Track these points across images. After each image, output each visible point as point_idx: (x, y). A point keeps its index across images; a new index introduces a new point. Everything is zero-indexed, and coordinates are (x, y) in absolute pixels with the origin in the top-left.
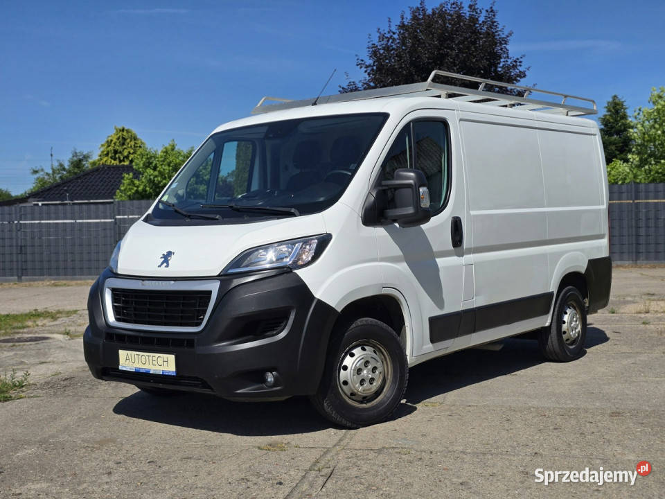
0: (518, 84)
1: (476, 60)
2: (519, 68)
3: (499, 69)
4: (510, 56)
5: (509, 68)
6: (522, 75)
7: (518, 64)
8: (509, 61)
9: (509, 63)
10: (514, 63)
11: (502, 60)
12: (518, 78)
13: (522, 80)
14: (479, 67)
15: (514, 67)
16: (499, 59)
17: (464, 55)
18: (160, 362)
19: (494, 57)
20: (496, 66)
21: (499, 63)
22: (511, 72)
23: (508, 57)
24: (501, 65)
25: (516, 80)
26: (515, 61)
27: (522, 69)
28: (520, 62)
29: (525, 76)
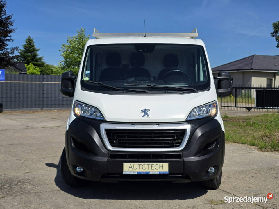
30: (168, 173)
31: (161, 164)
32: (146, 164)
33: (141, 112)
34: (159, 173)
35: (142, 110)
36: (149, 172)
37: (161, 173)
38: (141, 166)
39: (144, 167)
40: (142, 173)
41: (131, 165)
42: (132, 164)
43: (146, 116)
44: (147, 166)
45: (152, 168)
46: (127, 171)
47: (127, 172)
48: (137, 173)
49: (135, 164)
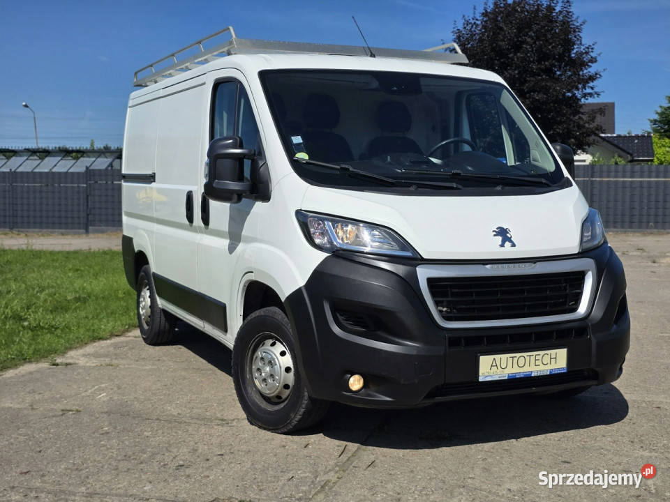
0: (589, 70)
1: (552, 47)
2: (591, 54)
3: (573, 55)
4: (583, 43)
5: (582, 54)
6: (594, 60)
7: (590, 50)
8: (583, 47)
9: (582, 50)
10: (587, 50)
11: (575, 47)
12: (590, 64)
13: (593, 65)
14: (554, 53)
15: (587, 53)
16: (573, 46)
17: (541, 42)
18: (546, 359)
19: (568, 44)
20: (569, 51)
21: (573, 49)
22: (584, 58)
23: (581, 44)
24: (575, 51)
25: (588, 66)
26: (588, 48)
27: (593, 55)
28: (592, 49)
29: (596, 61)
30: (565, 371)
31: (553, 352)
32: (525, 354)
33: (495, 235)
34: (550, 372)
35: (494, 231)
36: (532, 372)
37: (553, 372)
38: (515, 360)
39: (521, 362)
40: (518, 376)
41: (494, 359)
42: (497, 357)
43: (508, 244)
44: (527, 358)
45: (537, 363)
46: (487, 374)
47: (486, 377)
48: (506, 378)
49: (504, 356)
